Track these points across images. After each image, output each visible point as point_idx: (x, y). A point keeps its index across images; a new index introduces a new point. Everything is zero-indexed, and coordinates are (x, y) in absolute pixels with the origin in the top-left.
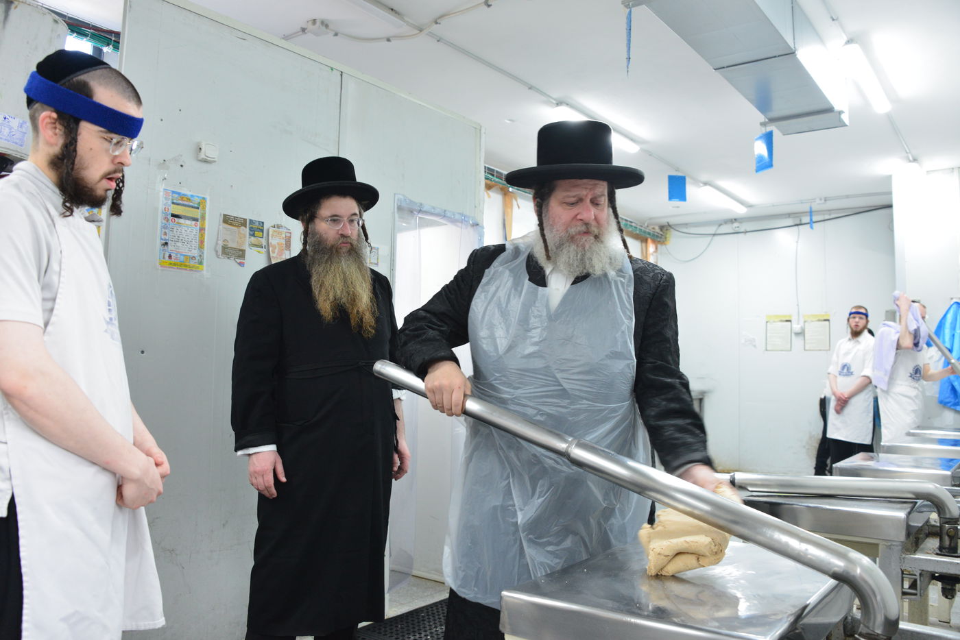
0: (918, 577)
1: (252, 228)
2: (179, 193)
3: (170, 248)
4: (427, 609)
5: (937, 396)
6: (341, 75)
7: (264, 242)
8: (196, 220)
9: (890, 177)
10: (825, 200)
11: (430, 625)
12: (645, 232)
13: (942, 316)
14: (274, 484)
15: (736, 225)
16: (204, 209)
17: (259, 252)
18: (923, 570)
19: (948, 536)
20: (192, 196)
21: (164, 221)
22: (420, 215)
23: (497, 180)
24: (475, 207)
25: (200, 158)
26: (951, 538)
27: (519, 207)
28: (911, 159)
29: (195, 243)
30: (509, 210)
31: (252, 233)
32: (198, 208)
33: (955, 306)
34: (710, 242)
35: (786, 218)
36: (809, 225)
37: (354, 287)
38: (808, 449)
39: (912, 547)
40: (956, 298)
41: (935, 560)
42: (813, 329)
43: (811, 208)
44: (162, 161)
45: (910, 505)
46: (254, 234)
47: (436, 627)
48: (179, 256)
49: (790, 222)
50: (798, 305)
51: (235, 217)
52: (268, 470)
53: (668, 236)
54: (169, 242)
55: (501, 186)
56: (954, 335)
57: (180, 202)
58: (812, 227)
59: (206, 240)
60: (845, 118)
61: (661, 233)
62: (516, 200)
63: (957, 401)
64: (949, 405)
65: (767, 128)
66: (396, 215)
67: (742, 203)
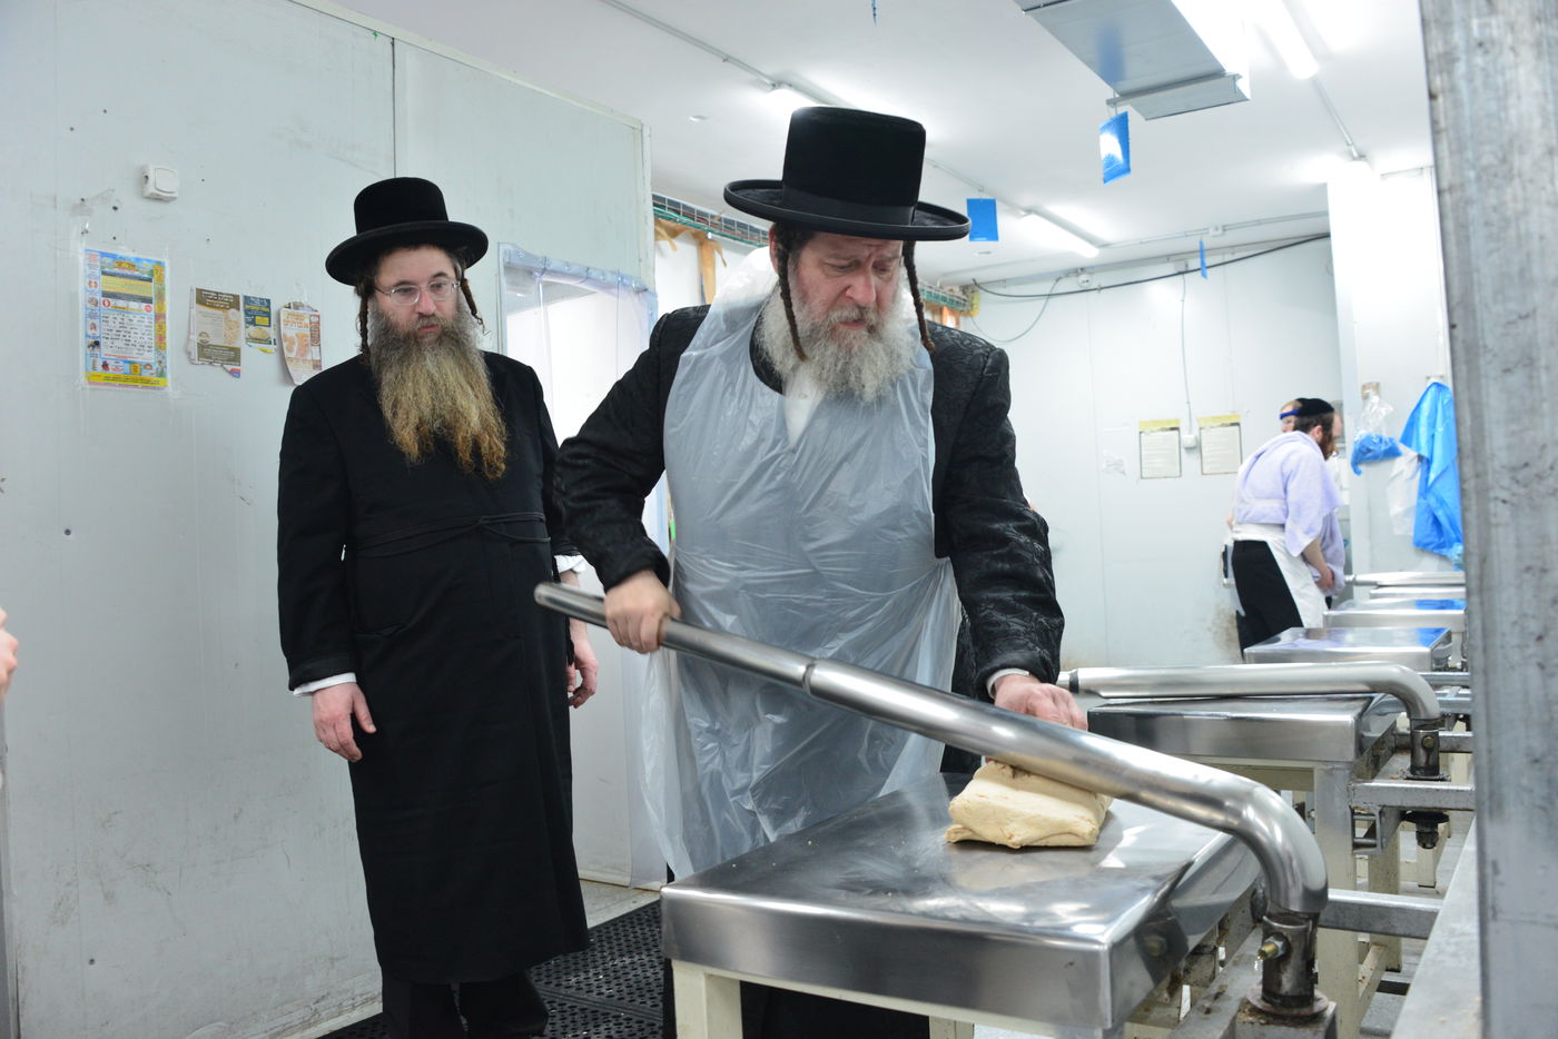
0: (1377, 817)
1: (250, 310)
2: (113, 256)
3: (105, 350)
4: (600, 931)
5: (1412, 534)
6: (393, 44)
7: (271, 333)
8: (148, 300)
9: (1323, 187)
10: (1224, 230)
11: (604, 957)
12: (937, 297)
13: (1415, 406)
14: (355, 738)
15: (1083, 277)
16: (161, 280)
17: (264, 351)
18: (1384, 806)
19: (1424, 748)
20: (138, 259)
21: (89, 305)
22: (546, 278)
23: (685, 219)
24: (640, 260)
25: (147, 194)
26: (1429, 751)
27: (725, 264)
28: (1355, 154)
29: (150, 339)
30: (709, 270)
31: (250, 319)
32: (150, 280)
33: (1433, 389)
34: (1044, 307)
35: (1163, 262)
36: (1199, 273)
37: (454, 400)
38: (1216, 633)
39: (1368, 770)
40: (1436, 376)
41: (1403, 788)
42: (1215, 440)
43: (1201, 243)
44: (78, 202)
45: (1362, 703)
46: (254, 320)
47: (613, 959)
48: (121, 363)
49: (1169, 268)
50: (1188, 403)
51: (217, 293)
52: (340, 715)
53: (975, 301)
54: (102, 341)
55: (693, 230)
56: (1433, 436)
57: (117, 270)
58: (1204, 275)
59: (168, 335)
60: (1244, 86)
61: (964, 297)
62: (720, 253)
63: (1442, 540)
64: (1431, 546)
65: (1118, 109)
66: (504, 281)
67: (1091, 240)
